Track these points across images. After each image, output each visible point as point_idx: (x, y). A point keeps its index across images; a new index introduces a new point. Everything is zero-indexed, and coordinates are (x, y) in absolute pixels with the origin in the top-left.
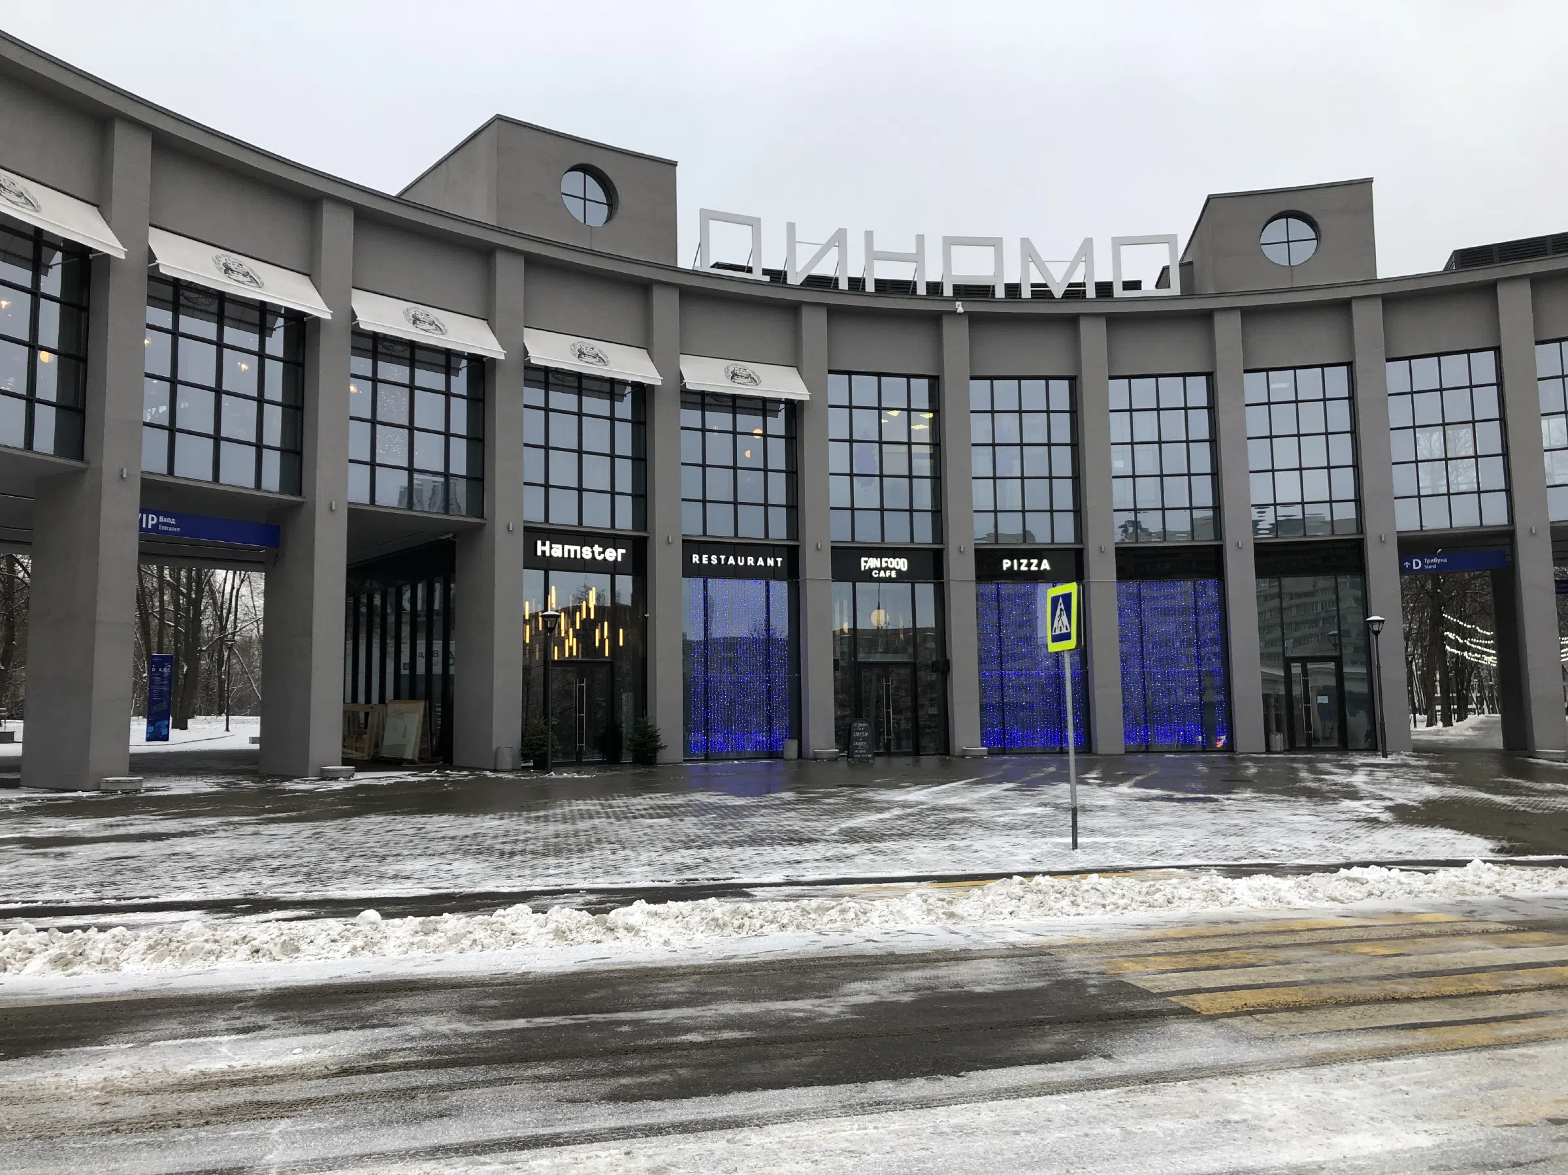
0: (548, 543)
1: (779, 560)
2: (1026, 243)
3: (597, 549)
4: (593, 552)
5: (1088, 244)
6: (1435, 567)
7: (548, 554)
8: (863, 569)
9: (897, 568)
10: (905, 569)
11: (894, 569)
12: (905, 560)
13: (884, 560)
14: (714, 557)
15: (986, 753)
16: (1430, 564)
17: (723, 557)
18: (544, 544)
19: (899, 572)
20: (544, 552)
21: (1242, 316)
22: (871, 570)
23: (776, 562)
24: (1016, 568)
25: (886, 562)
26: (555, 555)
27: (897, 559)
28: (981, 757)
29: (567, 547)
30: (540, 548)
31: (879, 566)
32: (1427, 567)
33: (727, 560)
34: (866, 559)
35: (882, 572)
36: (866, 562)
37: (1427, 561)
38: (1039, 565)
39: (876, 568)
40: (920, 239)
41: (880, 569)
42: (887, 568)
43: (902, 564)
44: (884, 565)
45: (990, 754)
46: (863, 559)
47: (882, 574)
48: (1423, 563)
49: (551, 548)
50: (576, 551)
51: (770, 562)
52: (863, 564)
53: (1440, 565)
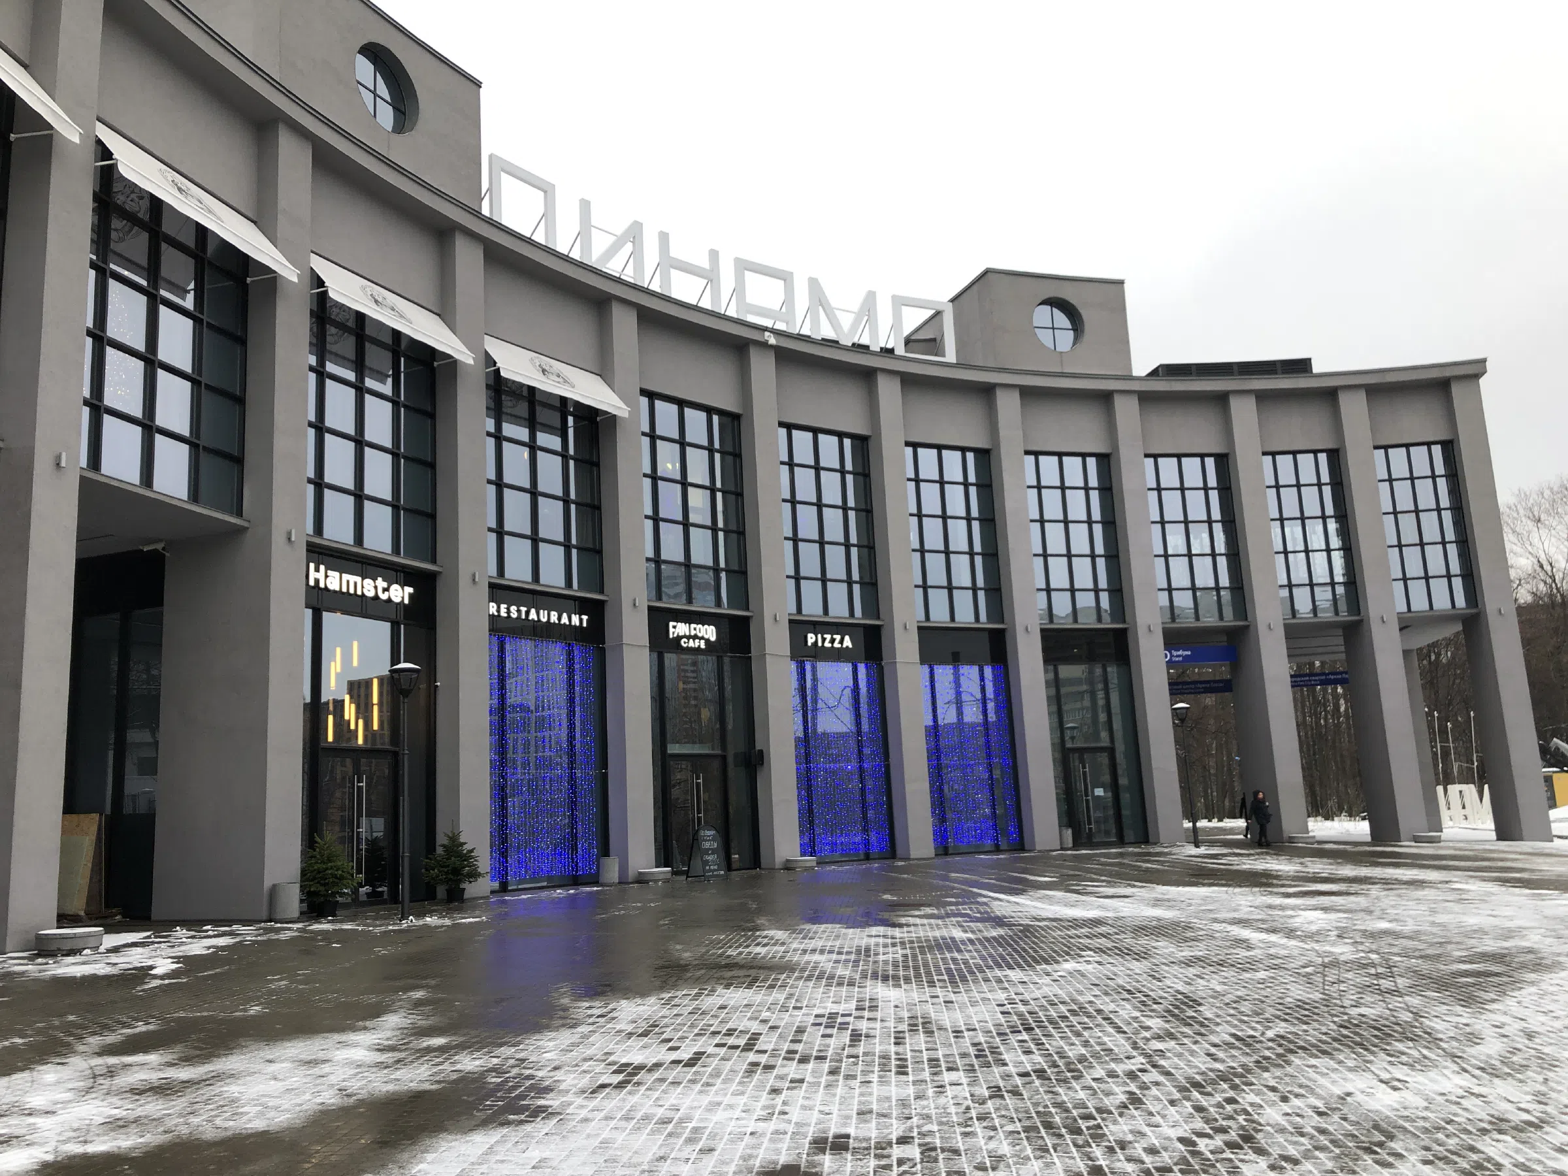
0: (322, 568)
1: (585, 618)
2: (814, 284)
3: (381, 584)
4: (376, 587)
5: (871, 297)
6: (1181, 659)
7: (322, 585)
8: (671, 636)
9: (706, 637)
10: (713, 638)
11: (702, 638)
12: (713, 628)
13: (693, 626)
14: (513, 609)
15: (814, 864)
16: (1178, 656)
17: (523, 609)
18: (317, 570)
19: (707, 641)
20: (317, 581)
21: (1021, 395)
22: (679, 638)
23: (581, 620)
24: (820, 644)
25: (695, 629)
26: (331, 587)
27: (706, 626)
28: (812, 868)
29: (346, 577)
30: (313, 575)
31: (688, 634)
32: (1174, 659)
33: (527, 613)
34: (675, 624)
35: (691, 640)
36: (674, 627)
37: (1175, 653)
38: (841, 642)
39: (685, 637)
40: (714, 255)
41: (689, 637)
42: (695, 637)
43: (709, 632)
44: (693, 633)
45: (818, 863)
46: (672, 624)
47: (691, 644)
48: (1172, 656)
49: (327, 576)
50: (355, 584)
51: (575, 620)
52: (671, 630)
53: (1186, 658)
